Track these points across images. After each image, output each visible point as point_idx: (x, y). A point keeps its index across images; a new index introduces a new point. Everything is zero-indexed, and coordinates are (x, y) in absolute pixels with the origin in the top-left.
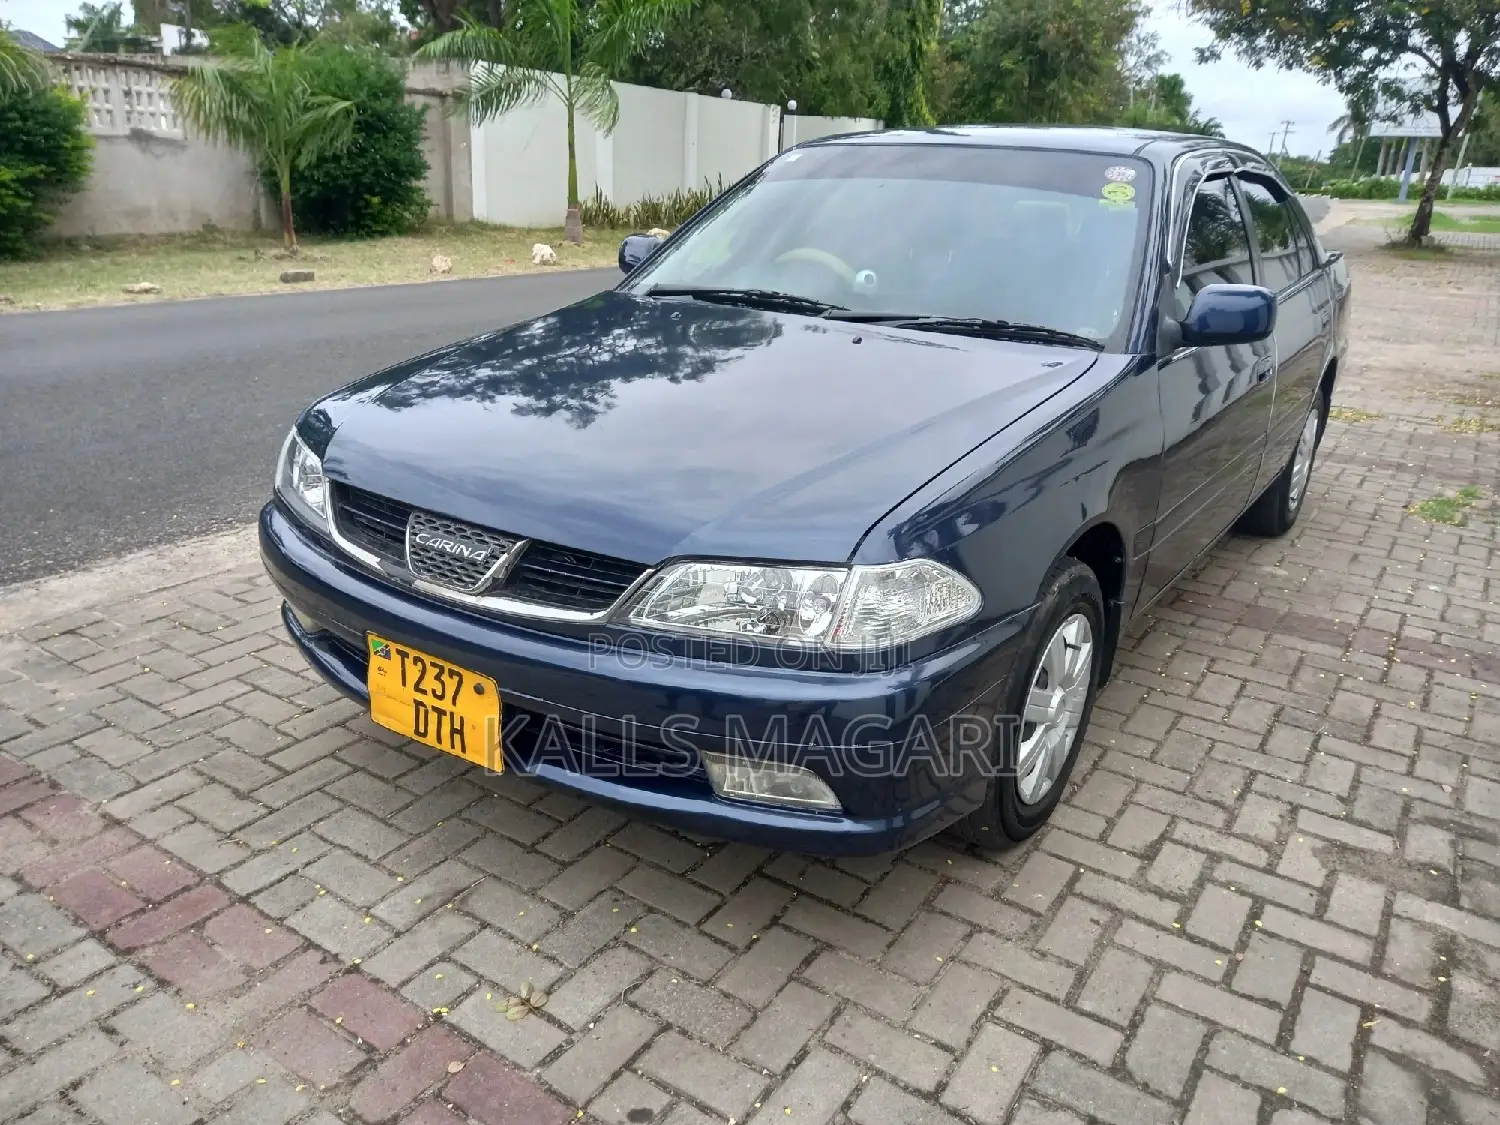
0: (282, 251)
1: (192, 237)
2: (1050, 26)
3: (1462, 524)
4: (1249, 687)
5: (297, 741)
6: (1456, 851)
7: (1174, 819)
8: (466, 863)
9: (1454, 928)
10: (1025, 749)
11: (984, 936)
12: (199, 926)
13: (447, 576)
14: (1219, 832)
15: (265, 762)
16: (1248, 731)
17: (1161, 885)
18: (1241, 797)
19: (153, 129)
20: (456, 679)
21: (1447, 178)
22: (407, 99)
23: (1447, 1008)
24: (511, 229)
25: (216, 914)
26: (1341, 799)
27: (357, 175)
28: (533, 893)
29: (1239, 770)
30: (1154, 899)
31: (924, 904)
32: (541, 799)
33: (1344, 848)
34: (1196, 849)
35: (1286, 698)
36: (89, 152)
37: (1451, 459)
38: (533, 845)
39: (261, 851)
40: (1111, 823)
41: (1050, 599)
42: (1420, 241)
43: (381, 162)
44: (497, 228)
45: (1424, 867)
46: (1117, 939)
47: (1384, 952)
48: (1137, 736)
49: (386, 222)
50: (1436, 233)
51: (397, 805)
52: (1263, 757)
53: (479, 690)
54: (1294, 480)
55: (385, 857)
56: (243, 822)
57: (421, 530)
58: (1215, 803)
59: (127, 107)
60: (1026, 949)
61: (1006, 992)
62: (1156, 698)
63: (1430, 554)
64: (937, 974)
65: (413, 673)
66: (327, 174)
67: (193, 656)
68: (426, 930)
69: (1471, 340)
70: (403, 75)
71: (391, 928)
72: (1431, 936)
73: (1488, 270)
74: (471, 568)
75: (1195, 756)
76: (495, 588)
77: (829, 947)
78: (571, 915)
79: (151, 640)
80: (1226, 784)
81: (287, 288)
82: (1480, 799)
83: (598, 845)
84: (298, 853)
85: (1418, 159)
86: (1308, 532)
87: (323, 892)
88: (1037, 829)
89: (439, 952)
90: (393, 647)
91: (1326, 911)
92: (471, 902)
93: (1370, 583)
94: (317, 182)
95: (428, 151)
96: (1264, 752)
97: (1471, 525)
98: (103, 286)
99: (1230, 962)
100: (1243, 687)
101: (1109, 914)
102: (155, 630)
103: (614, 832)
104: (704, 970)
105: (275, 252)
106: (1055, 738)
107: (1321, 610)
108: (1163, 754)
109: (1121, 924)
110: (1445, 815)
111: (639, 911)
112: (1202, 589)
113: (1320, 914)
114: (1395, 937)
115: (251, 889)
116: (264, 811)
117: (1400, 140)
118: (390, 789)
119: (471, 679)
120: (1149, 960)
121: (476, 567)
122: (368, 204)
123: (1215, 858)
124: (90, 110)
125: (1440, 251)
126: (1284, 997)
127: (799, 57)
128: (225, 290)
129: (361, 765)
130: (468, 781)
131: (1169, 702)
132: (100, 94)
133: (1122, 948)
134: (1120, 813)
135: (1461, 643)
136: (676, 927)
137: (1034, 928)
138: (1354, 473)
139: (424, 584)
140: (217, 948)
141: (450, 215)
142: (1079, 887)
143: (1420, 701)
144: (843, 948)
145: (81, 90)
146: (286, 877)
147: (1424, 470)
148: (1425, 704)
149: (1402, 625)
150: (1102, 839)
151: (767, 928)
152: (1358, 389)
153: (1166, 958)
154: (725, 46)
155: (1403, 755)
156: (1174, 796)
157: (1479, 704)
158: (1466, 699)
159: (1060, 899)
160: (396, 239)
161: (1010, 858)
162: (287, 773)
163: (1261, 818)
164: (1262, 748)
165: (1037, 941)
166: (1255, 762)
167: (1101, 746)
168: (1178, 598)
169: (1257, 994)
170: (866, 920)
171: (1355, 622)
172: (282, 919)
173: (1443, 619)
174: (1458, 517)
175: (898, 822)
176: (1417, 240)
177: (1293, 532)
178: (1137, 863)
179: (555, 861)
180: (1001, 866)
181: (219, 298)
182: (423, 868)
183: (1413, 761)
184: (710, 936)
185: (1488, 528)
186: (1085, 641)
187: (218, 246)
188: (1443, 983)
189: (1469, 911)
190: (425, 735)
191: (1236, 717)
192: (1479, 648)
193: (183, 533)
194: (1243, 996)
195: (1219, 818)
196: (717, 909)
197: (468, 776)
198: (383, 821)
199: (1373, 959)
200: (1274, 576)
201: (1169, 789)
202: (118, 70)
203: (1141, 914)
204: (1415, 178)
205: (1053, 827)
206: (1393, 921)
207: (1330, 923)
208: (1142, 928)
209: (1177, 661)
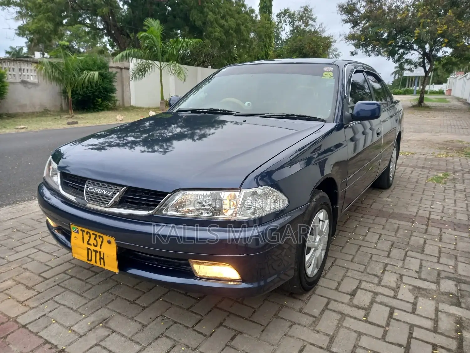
0: (69, 116)
1: (40, 113)
2: (307, 46)
3: (445, 184)
4: (382, 236)
5: (52, 268)
6: (458, 288)
7: (361, 281)
8: (109, 309)
9: (460, 314)
10: (307, 257)
11: (297, 326)
12: (5, 338)
13: (98, 202)
14: (377, 285)
15: (39, 276)
16: (383, 250)
17: (358, 304)
18: (383, 273)
19: (28, 80)
20: (101, 239)
21: (427, 88)
22: (110, 70)
23: (462, 344)
24: (143, 108)
25: (12, 332)
26: (416, 272)
27: (94, 92)
28: (132, 319)
29: (382, 264)
30: (356, 309)
31: (275, 315)
32: (138, 284)
33: (419, 288)
34: (370, 291)
35: (394, 239)
36: (7, 87)
37: (439, 165)
38: (134, 301)
39: (33, 308)
40: (339, 284)
41: (313, 203)
42: (421, 105)
43: (101, 88)
44: (138, 108)
45: (447, 294)
46: (344, 324)
47: (438, 324)
48: (346, 253)
49: (103, 107)
50: (426, 103)
51: (85, 289)
52: (389, 259)
53: (109, 242)
54: (391, 170)
55: (79, 308)
56: (28, 297)
57: (90, 186)
58: (375, 275)
59: (20, 73)
60: (312, 330)
61: (305, 346)
62: (352, 241)
63: (436, 193)
64: (280, 341)
65: (86, 237)
66: (84, 92)
67: (19, 240)
68: (91, 335)
69: (440, 132)
70: (108, 62)
71: (79, 334)
72: (453, 318)
73: (442, 112)
74: (106, 198)
75: (366, 260)
76: (115, 205)
77: (241, 333)
78: (146, 326)
79: (5, 236)
80: (378, 268)
81: (69, 126)
82: (463, 269)
83: (157, 300)
84: (46, 308)
85: (418, 83)
86: (396, 187)
87: (54, 321)
88: (314, 287)
89: (95, 342)
90: (80, 229)
91: (415, 311)
92: (109, 323)
93: (418, 202)
94: (81, 95)
95: (117, 85)
96: (389, 257)
97: (448, 184)
98: (8, 127)
99: (384, 331)
100: (380, 236)
101: (341, 316)
102: (7, 232)
103: (164, 295)
104: (194, 344)
105: (66, 116)
106: (318, 254)
107: (404, 211)
108: (356, 259)
109: (345, 319)
110: (452, 276)
111: (171, 323)
112: (364, 206)
113: (414, 312)
114: (440, 319)
115: (27, 322)
116: (36, 293)
117: (412, 77)
118: (84, 283)
119: (106, 238)
120: (355, 332)
121: (109, 198)
122: (97, 101)
123: (376, 294)
124: (8, 75)
125: (428, 108)
126: (404, 343)
127: (231, 56)
128: (49, 127)
129: (74, 275)
130: (112, 279)
131: (356, 242)
132: (11, 70)
133: (346, 328)
134: (342, 280)
135: (450, 220)
136: (185, 328)
137: (314, 322)
138: (409, 170)
139: (90, 205)
140: (11, 346)
141: (123, 104)
142: (330, 306)
143: (439, 238)
144: (245, 333)
145: (5, 68)
146: (41, 317)
147: (431, 168)
148: (441, 240)
149: (430, 215)
150: (337, 289)
151: (218, 327)
152: (407, 146)
153: (362, 331)
154: (209, 54)
155: (435, 256)
156: (360, 273)
157: (458, 239)
158: (453, 237)
159: (323, 311)
160: (106, 112)
161: (305, 297)
162: (47, 279)
163: (390, 279)
164: (388, 256)
165: (315, 327)
166: (387, 261)
167: (334, 258)
168: (356, 209)
169: (395, 342)
170: (254, 322)
171: (415, 214)
172: (37, 333)
173: (443, 212)
174: (443, 182)
175: (262, 283)
176: (420, 105)
177: (392, 187)
178: (349, 297)
179: (141, 306)
180: (302, 300)
181: (47, 130)
182: (93, 311)
183: (439, 258)
184: (197, 331)
185: (453, 185)
186: (326, 219)
187: (48, 115)
188: (460, 335)
189: (465, 308)
190: (91, 261)
191: (379, 245)
192: (455, 221)
193: (22, 200)
194: (390, 343)
195: (376, 280)
196: (200, 321)
197: (112, 278)
198: (80, 295)
199: (434, 327)
200: (387, 201)
201: (358, 271)
202: (17, 62)
203: (351, 315)
204: (418, 88)
205: (319, 286)
206: (439, 313)
207: (418, 315)
208: (352, 320)
209: (357, 229)
